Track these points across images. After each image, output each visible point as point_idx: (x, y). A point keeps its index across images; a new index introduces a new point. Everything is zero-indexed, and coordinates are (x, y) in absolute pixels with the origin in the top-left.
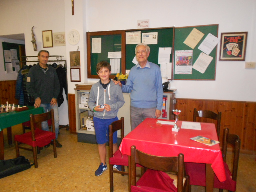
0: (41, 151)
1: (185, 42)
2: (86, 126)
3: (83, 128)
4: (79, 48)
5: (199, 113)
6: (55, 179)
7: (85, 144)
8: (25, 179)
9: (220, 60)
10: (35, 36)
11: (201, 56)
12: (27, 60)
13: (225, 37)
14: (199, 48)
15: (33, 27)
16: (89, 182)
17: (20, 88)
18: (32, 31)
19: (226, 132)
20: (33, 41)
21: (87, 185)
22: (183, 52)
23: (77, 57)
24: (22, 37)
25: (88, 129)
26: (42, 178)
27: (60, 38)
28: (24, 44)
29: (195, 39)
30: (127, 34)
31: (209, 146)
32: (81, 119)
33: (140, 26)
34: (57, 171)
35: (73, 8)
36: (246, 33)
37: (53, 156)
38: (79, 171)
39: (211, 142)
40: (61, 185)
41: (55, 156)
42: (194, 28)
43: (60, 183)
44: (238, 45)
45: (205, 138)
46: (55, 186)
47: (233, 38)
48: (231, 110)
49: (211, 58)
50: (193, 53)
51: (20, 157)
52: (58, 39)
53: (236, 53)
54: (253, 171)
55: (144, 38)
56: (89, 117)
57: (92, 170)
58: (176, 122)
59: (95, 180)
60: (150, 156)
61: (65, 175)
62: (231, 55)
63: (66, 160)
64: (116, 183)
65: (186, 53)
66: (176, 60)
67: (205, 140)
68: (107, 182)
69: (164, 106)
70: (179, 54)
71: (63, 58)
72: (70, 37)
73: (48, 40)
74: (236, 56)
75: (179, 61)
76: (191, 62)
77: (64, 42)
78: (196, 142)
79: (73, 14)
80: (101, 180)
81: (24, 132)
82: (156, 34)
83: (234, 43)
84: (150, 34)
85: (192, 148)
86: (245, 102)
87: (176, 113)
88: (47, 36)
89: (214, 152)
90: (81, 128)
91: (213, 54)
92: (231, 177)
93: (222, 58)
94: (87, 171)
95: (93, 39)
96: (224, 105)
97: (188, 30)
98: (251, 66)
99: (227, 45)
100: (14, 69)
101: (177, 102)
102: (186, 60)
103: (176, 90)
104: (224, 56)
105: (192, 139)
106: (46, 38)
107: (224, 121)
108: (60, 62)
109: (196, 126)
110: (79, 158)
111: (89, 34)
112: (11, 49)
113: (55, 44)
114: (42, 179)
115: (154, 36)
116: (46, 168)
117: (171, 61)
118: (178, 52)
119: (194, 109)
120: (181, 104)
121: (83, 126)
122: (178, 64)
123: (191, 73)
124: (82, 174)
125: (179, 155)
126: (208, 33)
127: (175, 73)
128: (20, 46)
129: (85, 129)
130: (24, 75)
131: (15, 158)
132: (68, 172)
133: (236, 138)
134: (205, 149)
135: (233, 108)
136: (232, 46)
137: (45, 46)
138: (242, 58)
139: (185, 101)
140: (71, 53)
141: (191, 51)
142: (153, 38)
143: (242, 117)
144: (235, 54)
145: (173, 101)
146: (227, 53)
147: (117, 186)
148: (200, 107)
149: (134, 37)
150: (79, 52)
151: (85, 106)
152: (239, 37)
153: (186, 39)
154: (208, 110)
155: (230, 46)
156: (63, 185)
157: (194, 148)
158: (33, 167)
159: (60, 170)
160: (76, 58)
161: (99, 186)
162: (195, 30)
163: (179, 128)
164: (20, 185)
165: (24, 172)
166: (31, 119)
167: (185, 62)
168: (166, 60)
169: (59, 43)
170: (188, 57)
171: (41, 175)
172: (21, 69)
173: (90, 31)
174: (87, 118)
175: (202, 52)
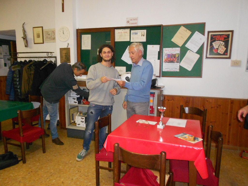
0: (30, 146)
1: (173, 40)
2: (76, 122)
3: (73, 124)
4: (69, 45)
5: (185, 109)
6: (42, 175)
7: (75, 139)
8: (12, 175)
9: (207, 58)
10: (26, 32)
11: (188, 54)
12: (18, 55)
13: (211, 35)
14: (186, 46)
15: (23, 23)
16: (76, 178)
17: (10, 83)
18: (23, 27)
19: (210, 129)
20: (24, 37)
21: (74, 181)
22: (171, 50)
23: (67, 53)
24: (13, 33)
25: (78, 124)
26: (29, 173)
27: (51, 35)
28: (15, 40)
29: (182, 37)
30: (117, 31)
31: (193, 143)
32: (71, 115)
33: (129, 23)
34: (45, 167)
35: (63, 5)
36: (232, 31)
37: (42, 151)
38: (67, 167)
39: (194, 139)
40: (48, 181)
41: (44, 152)
42: (182, 26)
43: (47, 179)
44: (225, 43)
45: (189, 136)
46: (41, 182)
47: (219, 36)
48: (217, 107)
49: (198, 56)
50: (181, 50)
51: (8, 153)
52: (48, 36)
53: (223, 51)
54: (237, 166)
55: (133, 35)
56: (79, 113)
57: (80, 166)
58: (162, 119)
59: (82, 176)
60: (133, 154)
61: (52, 171)
62: (218, 52)
63: (54, 156)
64: (103, 178)
65: (174, 51)
66: (164, 57)
67: (189, 137)
68: (94, 177)
69: (152, 103)
70: (167, 51)
71: (54, 55)
72: (60, 34)
73: (38, 36)
74: (222, 54)
75: (168, 58)
76: (178, 59)
77: (54, 39)
78: (180, 139)
79: (63, 11)
80: (88, 176)
81: (14, 127)
82: (145, 31)
83: (220, 42)
84: (139, 32)
85: (176, 145)
86: (230, 99)
87: (161, 110)
88: (38, 33)
89: (196, 150)
90: (70, 124)
91: (200, 52)
92: (214, 174)
93: (208, 56)
94: (75, 167)
95: (83, 36)
96: (210, 102)
97: (176, 28)
98: (236, 64)
99: (213, 43)
100: (5, 65)
101: (164, 98)
102: (173, 57)
103: (164, 87)
104: (210, 54)
105: (176, 136)
106: (37, 34)
107: (210, 117)
108: (50, 58)
109: (181, 123)
110: (67, 154)
111: (79, 31)
112: (2, 45)
113: (46, 41)
114: (29, 175)
115: (143, 34)
116: (34, 164)
117: (159, 59)
118: (166, 50)
119: (181, 106)
120: (169, 100)
121: (73, 121)
122: (166, 61)
123: (178, 71)
124: (70, 169)
125: (161, 153)
126: (195, 32)
127: (163, 70)
128: (11, 42)
129: (75, 124)
130: (14, 71)
131: (4, 154)
132: (56, 167)
133: (219, 135)
134: (188, 147)
135: (218, 105)
136: (218, 44)
137: (35, 42)
138: (228, 56)
139: (172, 98)
140: (61, 50)
141: (179, 49)
142: (142, 36)
143: (227, 114)
144: (221, 52)
145: (161, 98)
146: (214, 51)
147: (103, 181)
148: (187, 103)
149: (123, 34)
150: (69, 48)
151: (74, 102)
152: (225, 35)
153: (174, 37)
154: (195, 106)
155: (217, 44)
156: (50, 180)
157: (177, 145)
158: (21, 163)
159: (48, 166)
160: (66, 55)
161: (86, 181)
162: (182, 28)
163: (164, 125)
164: (6, 181)
165: (11, 168)
166: (19, 115)
167: (173, 59)
168: (154, 57)
169: (49, 39)
170: (175, 55)
171: (28, 170)
172: (12, 65)
173: (80, 28)
174: (77, 113)
175: (189, 49)
